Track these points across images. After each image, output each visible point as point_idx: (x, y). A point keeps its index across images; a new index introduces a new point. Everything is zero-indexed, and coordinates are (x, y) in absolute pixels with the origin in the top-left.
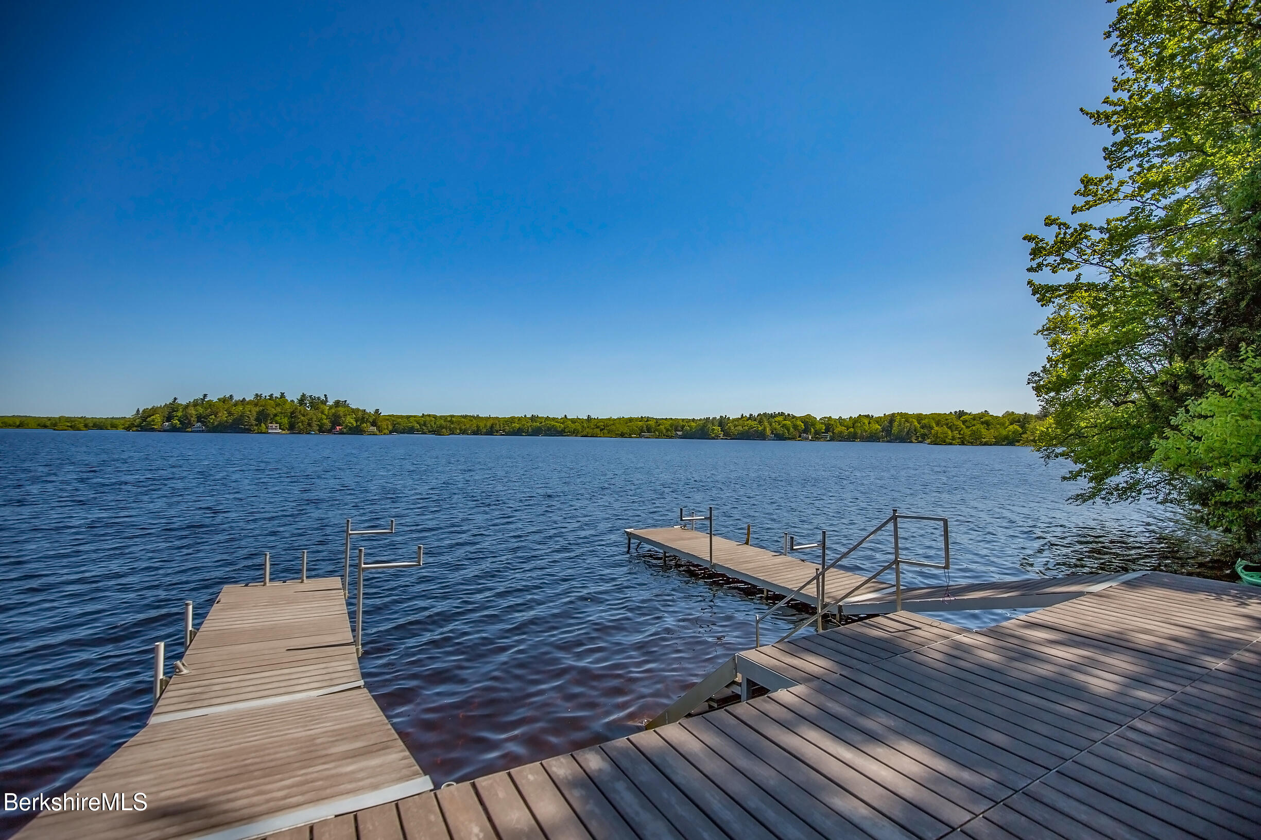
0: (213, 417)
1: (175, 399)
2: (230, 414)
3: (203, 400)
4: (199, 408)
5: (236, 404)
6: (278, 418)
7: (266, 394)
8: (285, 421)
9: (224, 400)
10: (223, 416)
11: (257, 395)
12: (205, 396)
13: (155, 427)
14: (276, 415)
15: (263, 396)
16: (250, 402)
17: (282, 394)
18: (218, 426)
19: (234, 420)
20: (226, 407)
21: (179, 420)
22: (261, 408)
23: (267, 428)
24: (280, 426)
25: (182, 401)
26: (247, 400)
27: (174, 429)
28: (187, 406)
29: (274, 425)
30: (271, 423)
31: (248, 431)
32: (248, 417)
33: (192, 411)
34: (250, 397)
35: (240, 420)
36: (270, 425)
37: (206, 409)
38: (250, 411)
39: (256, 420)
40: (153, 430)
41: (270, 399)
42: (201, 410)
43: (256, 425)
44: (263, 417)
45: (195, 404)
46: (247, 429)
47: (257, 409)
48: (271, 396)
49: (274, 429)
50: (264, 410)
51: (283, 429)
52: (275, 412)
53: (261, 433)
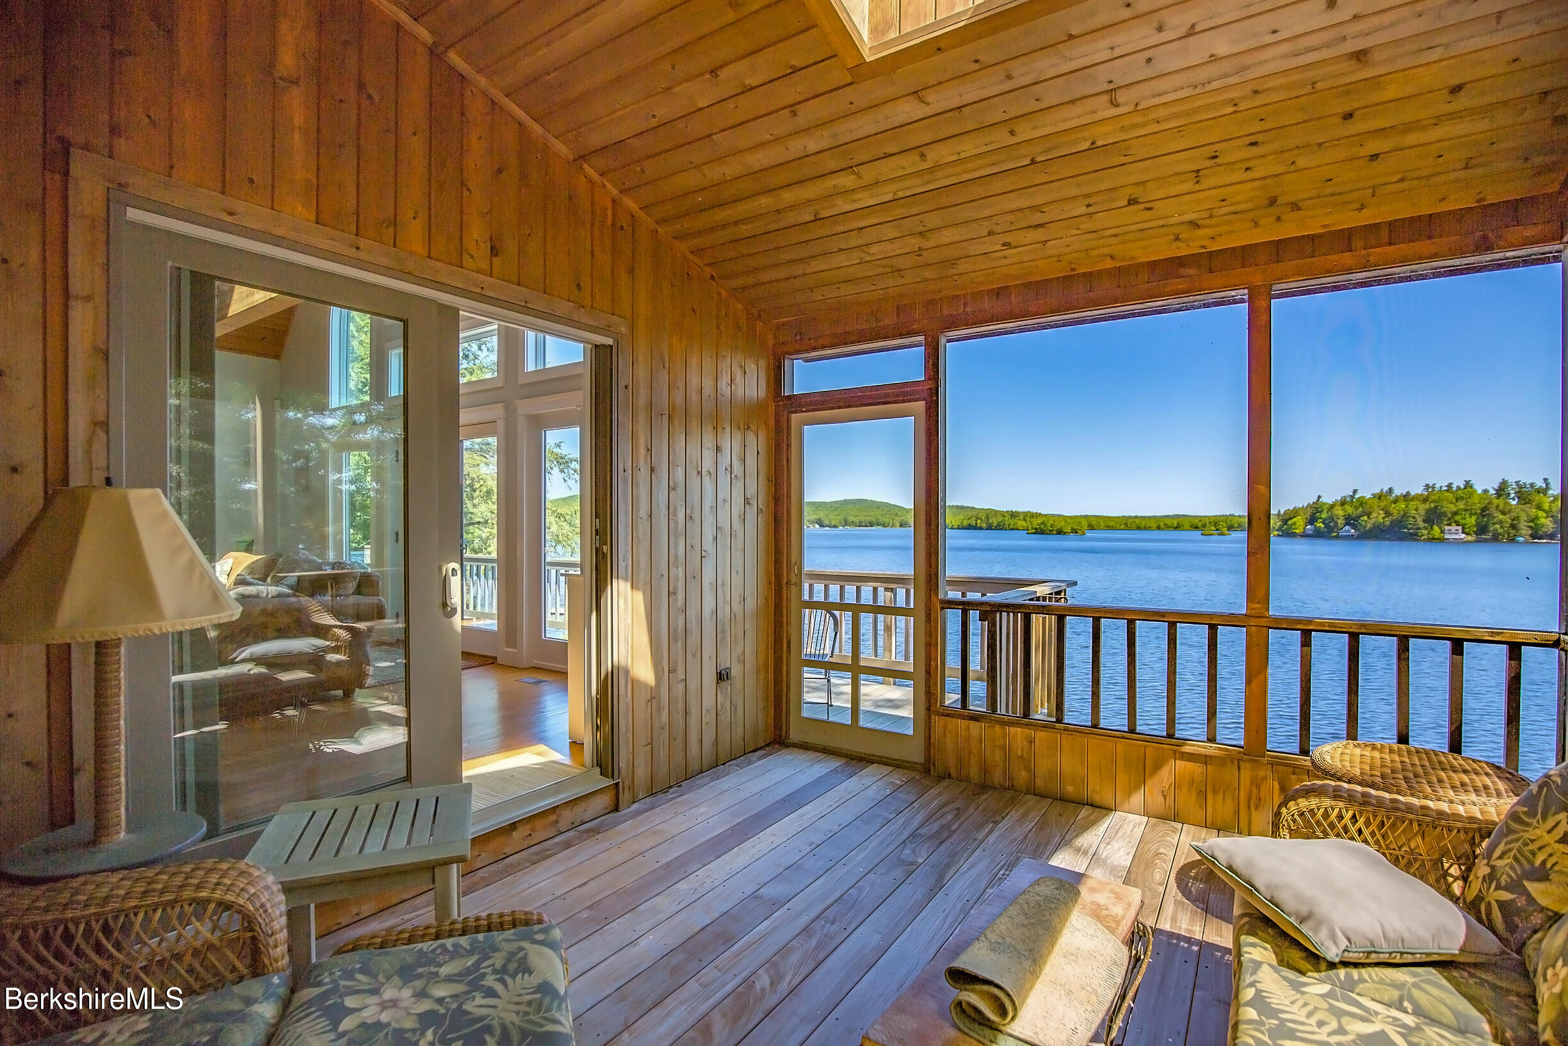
0: (1365, 518)
1: (1319, 497)
2: (1388, 513)
3: (1352, 497)
4: (1347, 507)
5: (1395, 501)
6: (1458, 518)
7: (1441, 483)
8: (1472, 521)
9: (1379, 497)
10: (1378, 517)
11: (1427, 485)
12: (1355, 491)
13: (1297, 531)
14: (1455, 513)
15: (1438, 486)
16: (1416, 498)
17: (1467, 482)
18: (1371, 530)
19: (1392, 522)
20: (1382, 504)
21: (1323, 523)
22: (1433, 505)
23: (1442, 532)
24: (1463, 528)
25: (1328, 499)
26: (1413, 493)
27: (1318, 535)
28: (1332, 506)
29: (1454, 528)
30: (1450, 525)
31: (1413, 537)
32: (1414, 518)
33: (1339, 512)
34: (1417, 490)
35: (1401, 521)
36: (1447, 528)
37: (1356, 508)
38: (1416, 510)
39: (1424, 521)
40: (1294, 535)
41: (1447, 491)
42: (1350, 510)
43: (1425, 528)
44: (1434, 517)
45: (1343, 503)
46: (1412, 534)
47: (1427, 506)
48: (1449, 486)
49: (1454, 533)
50: (1436, 507)
51: (1467, 534)
52: (1455, 509)
53: (1432, 540)
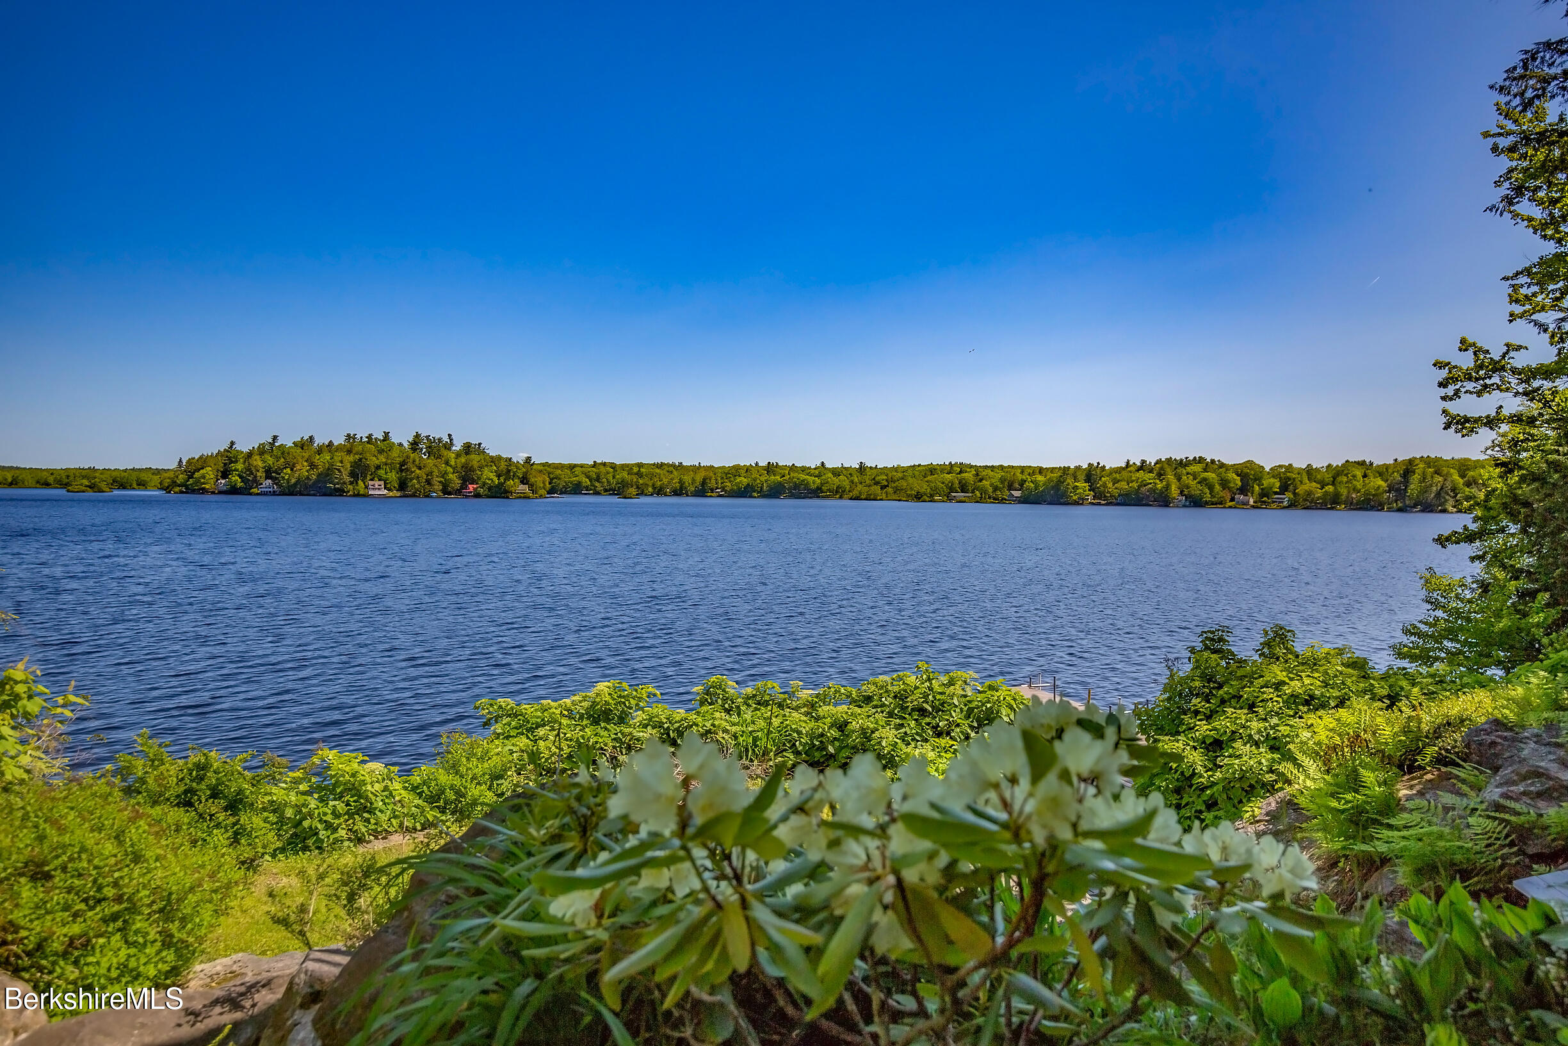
0: (288, 470)
1: (232, 443)
2: (312, 466)
3: (272, 444)
4: (267, 457)
5: (320, 451)
6: (381, 472)
7: (362, 434)
8: (393, 476)
9: (302, 445)
10: (303, 470)
11: (348, 435)
12: (275, 438)
13: (207, 487)
14: (378, 467)
15: (358, 436)
16: (340, 448)
17: (387, 434)
18: (295, 484)
19: (319, 475)
20: (306, 455)
21: (239, 476)
22: (357, 456)
23: (366, 487)
24: (385, 484)
25: (243, 447)
26: (336, 444)
27: (233, 491)
28: (250, 455)
29: (377, 483)
30: (372, 480)
31: (340, 492)
32: (339, 471)
33: (257, 462)
34: (339, 440)
35: (327, 475)
36: (371, 483)
37: (278, 459)
38: (341, 462)
39: (350, 475)
40: (204, 491)
41: (368, 442)
42: (270, 460)
43: (351, 483)
44: (359, 471)
45: (261, 450)
46: (339, 490)
47: (351, 458)
48: (370, 437)
49: (377, 489)
50: (360, 460)
51: (389, 490)
52: (377, 462)
53: (358, 495)
